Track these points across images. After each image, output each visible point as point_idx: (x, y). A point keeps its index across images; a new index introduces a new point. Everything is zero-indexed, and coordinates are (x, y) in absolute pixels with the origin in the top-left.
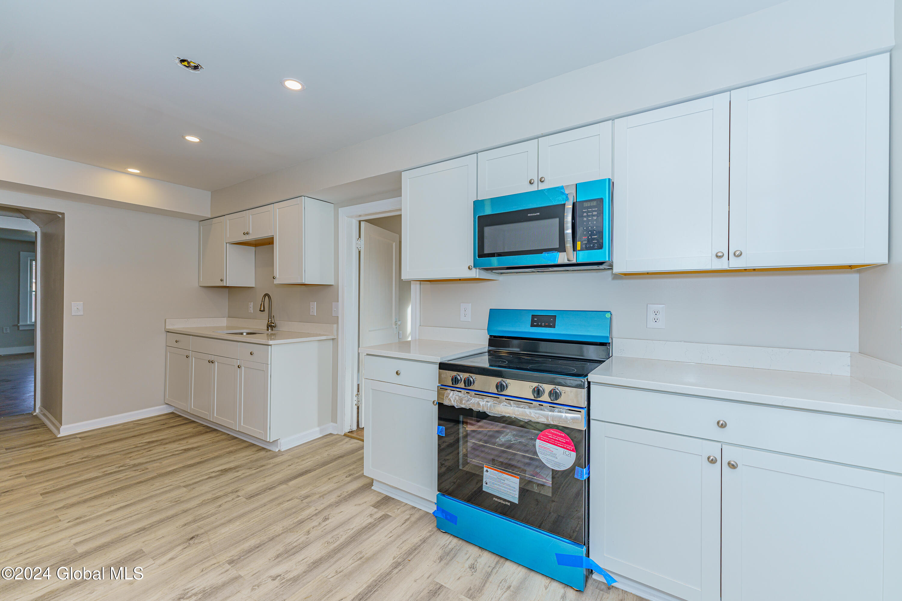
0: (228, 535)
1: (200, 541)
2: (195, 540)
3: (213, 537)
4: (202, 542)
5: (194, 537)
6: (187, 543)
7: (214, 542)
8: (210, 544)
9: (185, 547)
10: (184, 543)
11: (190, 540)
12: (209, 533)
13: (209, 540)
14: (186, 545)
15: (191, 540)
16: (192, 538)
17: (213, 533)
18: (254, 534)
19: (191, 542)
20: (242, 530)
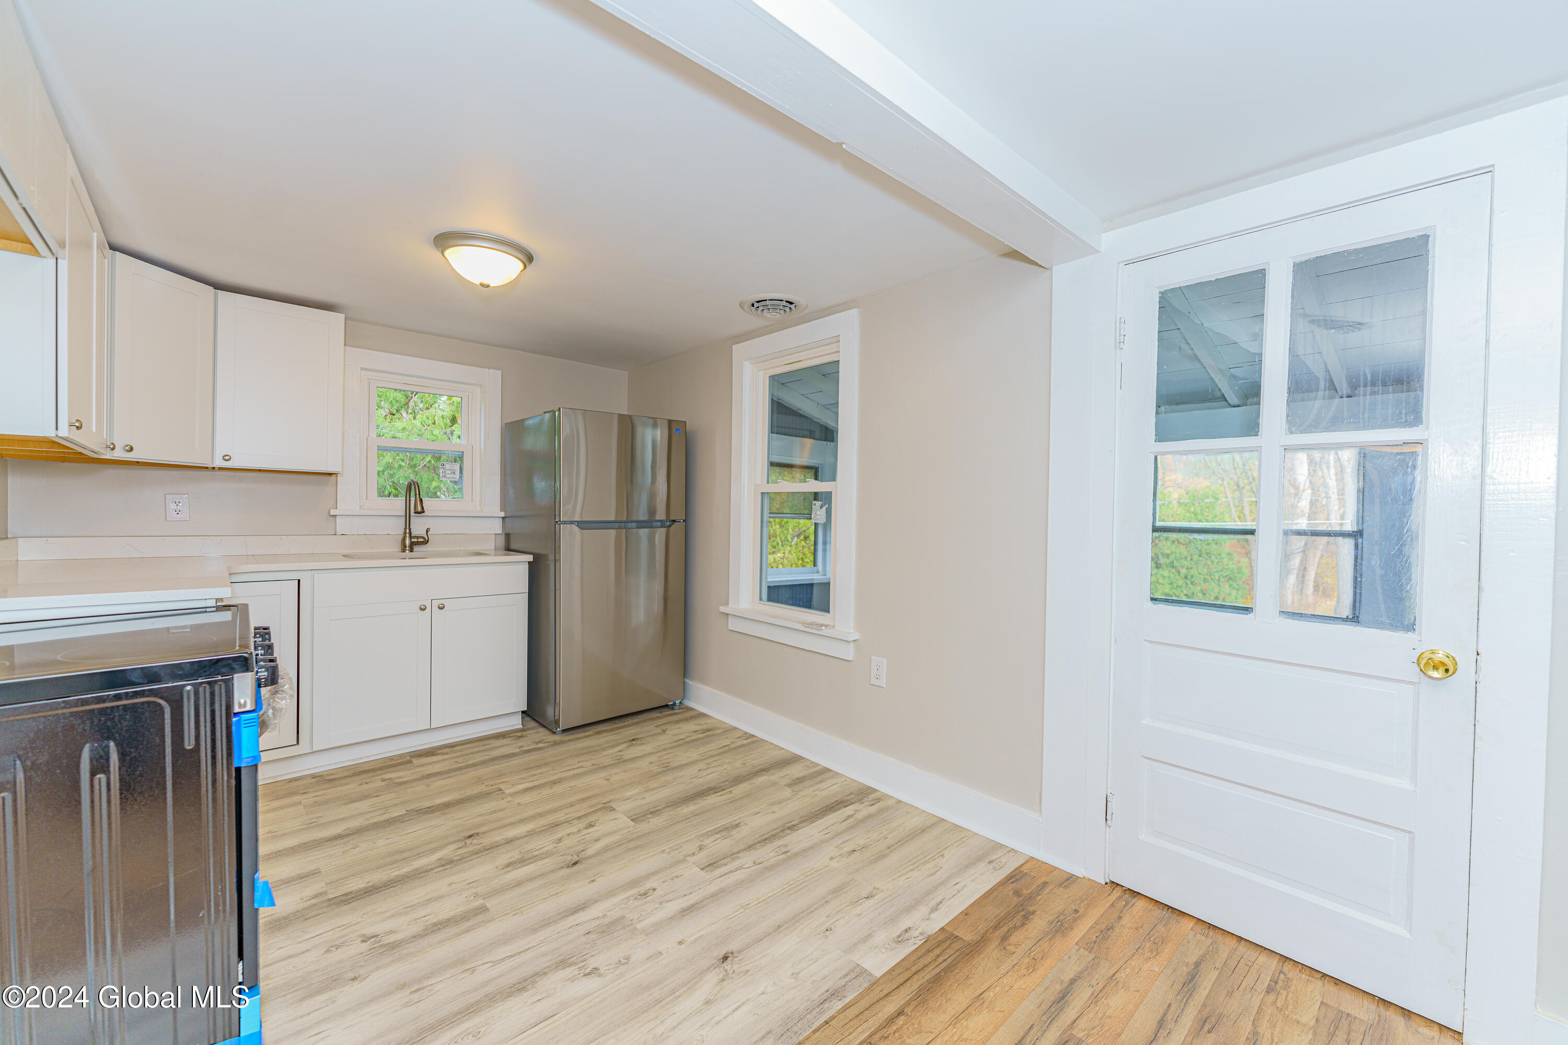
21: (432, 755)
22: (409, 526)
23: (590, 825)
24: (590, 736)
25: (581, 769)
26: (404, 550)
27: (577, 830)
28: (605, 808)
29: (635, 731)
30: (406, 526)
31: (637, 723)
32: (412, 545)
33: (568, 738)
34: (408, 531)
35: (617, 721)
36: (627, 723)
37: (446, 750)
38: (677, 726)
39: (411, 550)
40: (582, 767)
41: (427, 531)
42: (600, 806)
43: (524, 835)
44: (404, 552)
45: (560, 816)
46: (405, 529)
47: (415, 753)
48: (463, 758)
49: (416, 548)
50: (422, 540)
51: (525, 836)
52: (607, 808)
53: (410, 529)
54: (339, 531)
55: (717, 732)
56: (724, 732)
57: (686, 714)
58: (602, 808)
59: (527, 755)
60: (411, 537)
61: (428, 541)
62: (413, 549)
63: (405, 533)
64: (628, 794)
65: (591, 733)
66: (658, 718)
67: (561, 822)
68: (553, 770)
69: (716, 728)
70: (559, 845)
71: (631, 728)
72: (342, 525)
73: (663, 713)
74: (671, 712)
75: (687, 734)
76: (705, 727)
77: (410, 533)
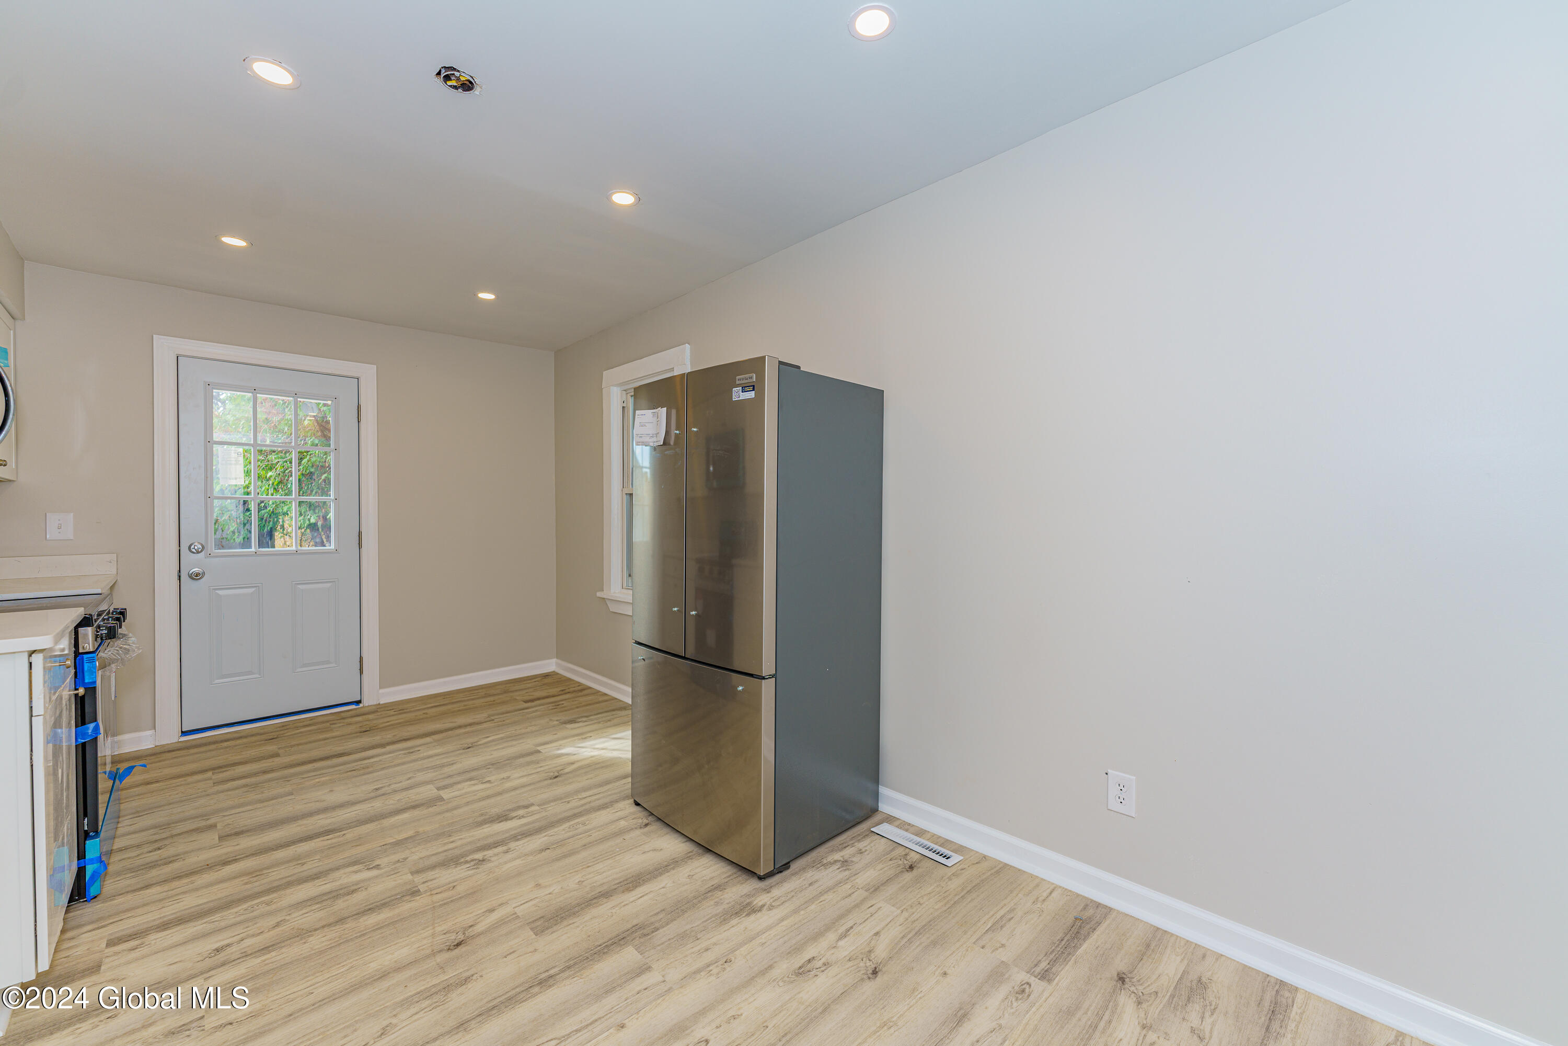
0: (401, 940)
1: (448, 935)
2: (455, 939)
3: (425, 942)
4: (445, 934)
5: (454, 946)
6: (467, 935)
7: (427, 929)
8: (434, 928)
9: (471, 930)
10: (473, 937)
11: (463, 941)
12: (428, 951)
13: (433, 935)
14: (470, 932)
15: (461, 940)
16: (458, 945)
17: (423, 950)
18: (360, 936)
19: (461, 937)
20: (374, 947)
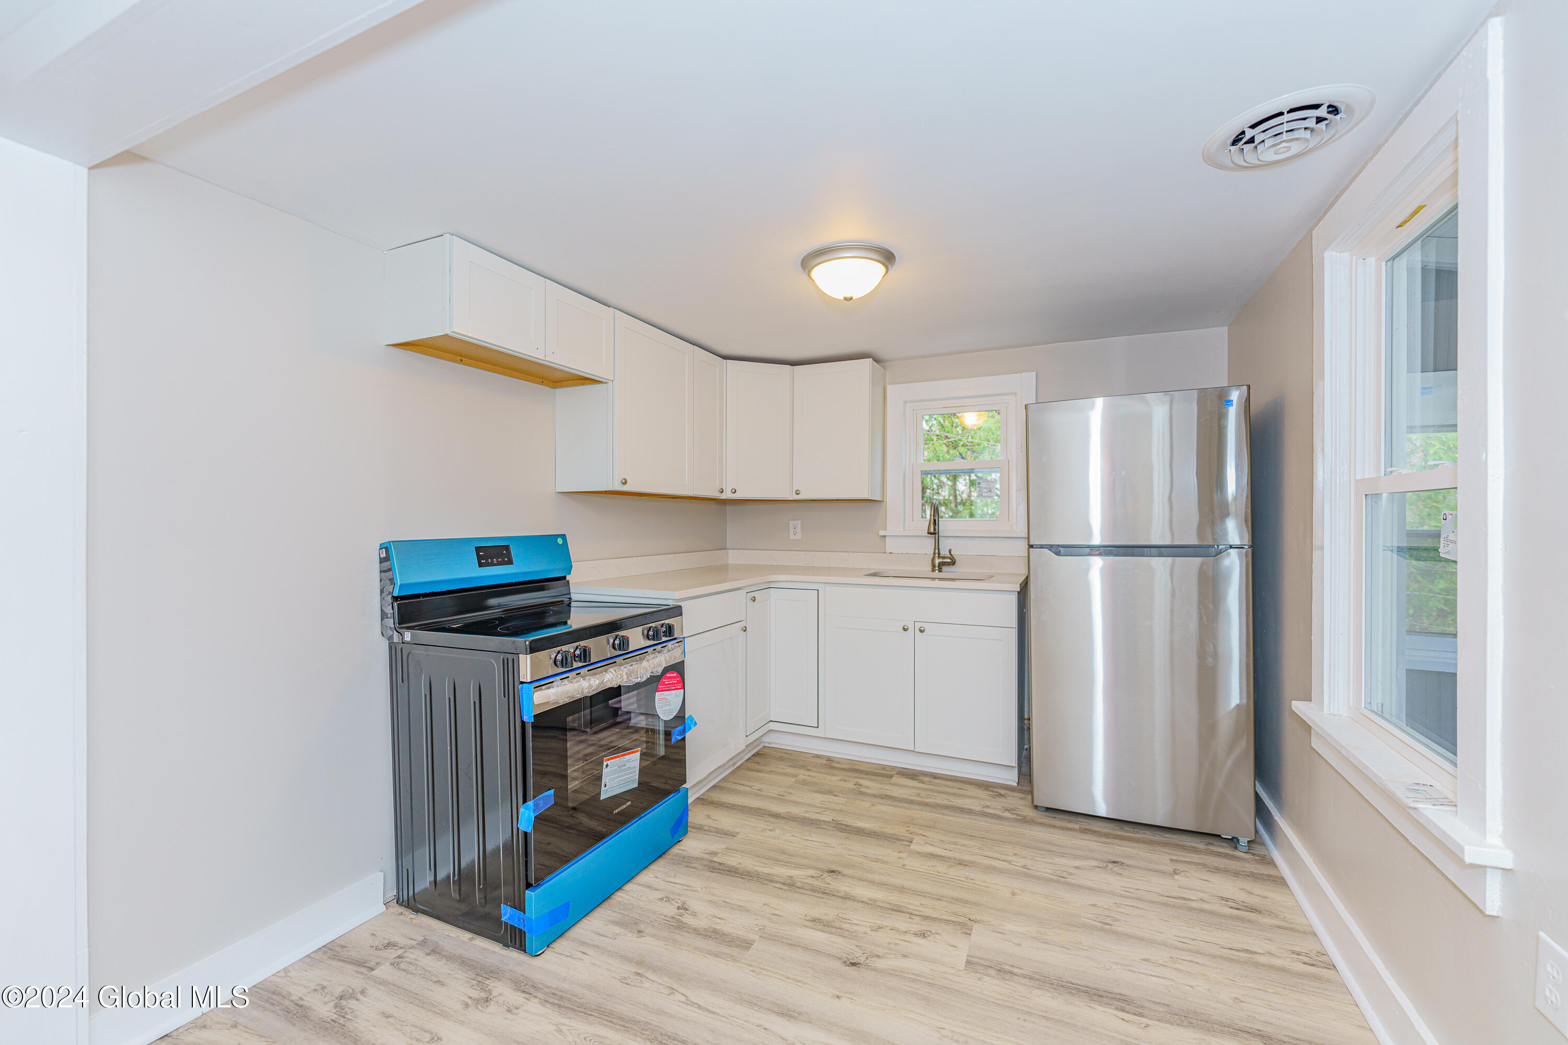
21: (913, 779)
22: (938, 547)
23: (923, 935)
24: (1070, 829)
25: (1006, 864)
26: (933, 570)
27: (905, 930)
28: (962, 925)
29: (1135, 851)
30: (935, 547)
31: (1151, 843)
32: (941, 565)
33: (1046, 821)
34: (937, 551)
35: (1127, 828)
36: (1136, 836)
37: (927, 779)
38: (1206, 876)
39: (940, 570)
40: (1009, 862)
41: (950, 552)
42: (961, 919)
43: (864, 899)
44: (933, 571)
45: (913, 903)
46: (935, 549)
47: (905, 770)
48: (928, 793)
49: (944, 568)
50: (949, 561)
51: (863, 902)
52: (965, 928)
53: (939, 550)
54: (888, 550)
55: (1267, 920)
56: (1279, 927)
57: (1247, 865)
58: (960, 924)
59: (981, 818)
60: (939, 557)
61: (955, 562)
62: (941, 569)
63: (935, 553)
64: (1008, 926)
65: (1077, 826)
66: (1195, 850)
67: (905, 910)
68: (980, 848)
69: (1271, 914)
70: (873, 933)
71: (1135, 845)
72: (890, 545)
73: (1211, 847)
74: (1229, 851)
75: (1201, 895)
76: (1253, 901)
77: (939, 554)
